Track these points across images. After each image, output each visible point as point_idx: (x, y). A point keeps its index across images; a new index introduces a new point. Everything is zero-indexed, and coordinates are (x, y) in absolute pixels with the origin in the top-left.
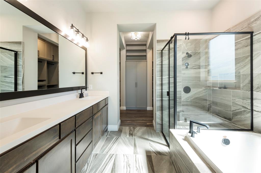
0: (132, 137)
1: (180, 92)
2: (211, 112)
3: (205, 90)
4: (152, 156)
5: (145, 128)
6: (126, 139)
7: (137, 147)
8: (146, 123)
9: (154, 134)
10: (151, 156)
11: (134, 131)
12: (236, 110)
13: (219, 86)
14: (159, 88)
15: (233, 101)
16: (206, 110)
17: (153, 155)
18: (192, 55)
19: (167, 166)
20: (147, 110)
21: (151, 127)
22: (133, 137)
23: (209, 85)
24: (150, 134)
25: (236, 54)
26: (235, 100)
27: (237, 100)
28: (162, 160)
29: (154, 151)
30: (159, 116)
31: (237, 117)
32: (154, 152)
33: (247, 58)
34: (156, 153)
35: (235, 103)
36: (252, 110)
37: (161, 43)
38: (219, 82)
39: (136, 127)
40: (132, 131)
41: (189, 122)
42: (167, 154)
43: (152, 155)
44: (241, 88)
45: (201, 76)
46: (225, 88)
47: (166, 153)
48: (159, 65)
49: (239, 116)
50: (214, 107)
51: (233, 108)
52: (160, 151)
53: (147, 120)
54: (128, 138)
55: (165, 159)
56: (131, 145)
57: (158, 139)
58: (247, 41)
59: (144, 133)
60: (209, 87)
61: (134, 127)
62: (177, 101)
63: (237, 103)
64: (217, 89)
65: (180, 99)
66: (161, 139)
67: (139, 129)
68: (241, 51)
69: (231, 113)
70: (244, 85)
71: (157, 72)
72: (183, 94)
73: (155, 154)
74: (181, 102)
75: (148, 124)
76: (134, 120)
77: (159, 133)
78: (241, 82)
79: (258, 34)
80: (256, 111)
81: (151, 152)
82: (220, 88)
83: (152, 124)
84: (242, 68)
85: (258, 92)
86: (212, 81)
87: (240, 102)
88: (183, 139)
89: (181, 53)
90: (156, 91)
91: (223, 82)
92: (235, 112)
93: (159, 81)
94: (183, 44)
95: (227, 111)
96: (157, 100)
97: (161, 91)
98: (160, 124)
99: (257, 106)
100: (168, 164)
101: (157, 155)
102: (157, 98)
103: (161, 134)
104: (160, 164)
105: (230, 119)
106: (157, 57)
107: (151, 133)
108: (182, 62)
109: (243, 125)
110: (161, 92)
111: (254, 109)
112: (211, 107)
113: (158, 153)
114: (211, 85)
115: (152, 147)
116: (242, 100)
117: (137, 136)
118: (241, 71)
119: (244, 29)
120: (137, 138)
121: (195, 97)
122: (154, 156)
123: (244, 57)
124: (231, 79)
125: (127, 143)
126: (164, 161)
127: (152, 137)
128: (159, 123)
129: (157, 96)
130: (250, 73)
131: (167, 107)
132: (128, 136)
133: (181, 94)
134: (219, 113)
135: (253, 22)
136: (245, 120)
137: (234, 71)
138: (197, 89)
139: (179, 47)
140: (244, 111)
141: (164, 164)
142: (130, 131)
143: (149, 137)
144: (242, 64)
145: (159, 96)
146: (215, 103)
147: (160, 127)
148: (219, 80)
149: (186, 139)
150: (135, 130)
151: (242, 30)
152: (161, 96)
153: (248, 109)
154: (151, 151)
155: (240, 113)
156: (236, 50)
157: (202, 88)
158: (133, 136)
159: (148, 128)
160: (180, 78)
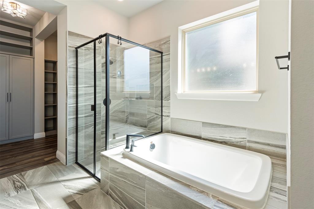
0: (24, 191)
1: (100, 105)
2: (128, 123)
3: (123, 101)
4: (76, 201)
5: (45, 167)
6: (12, 200)
7: (44, 200)
8: (43, 159)
9: (64, 171)
10: (74, 201)
11: (23, 180)
12: (150, 118)
13: (136, 97)
14: (72, 102)
15: (148, 110)
16: (124, 122)
17: (77, 198)
18: (113, 61)
19: (101, 200)
20: (34, 139)
21: (55, 162)
22: (27, 189)
23: (127, 97)
24: (58, 172)
25: (150, 68)
26: (150, 109)
27: (151, 108)
28: (92, 196)
29: (75, 192)
30: (72, 142)
31: (151, 123)
32: (77, 193)
33: (158, 73)
34: (80, 193)
35: (150, 111)
36: (162, 115)
37: (75, 37)
38: (136, 93)
39: (24, 172)
40: (19, 182)
41: (126, 136)
42: (94, 187)
43: (75, 198)
44: (154, 98)
45: (117, 86)
46: (141, 98)
47: (94, 185)
48: (72, 69)
49: (152, 123)
50: (131, 118)
51: (148, 116)
52: (85, 188)
53: (42, 154)
54: (15, 197)
55: (96, 194)
56: (30, 203)
57: (74, 173)
58: (158, 58)
59: (46, 176)
60: (127, 98)
61: (21, 174)
62: (96, 116)
63: (151, 111)
64: (134, 99)
65: (99, 114)
66: (80, 173)
67: (34, 173)
68: (154, 66)
69: (146, 121)
70: (157, 95)
71: (70, 77)
72: (103, 107)
73: (79, 195)
74: (101, 117)
75: (46, 159)
76: (14, 162)
77: (71, 165)
78: (154, 93)
79: (166, 55)
80: (164, 116)
81: (73, 196)
82: (137, 98)
83: (54, 157)
84: (155, 81)
85: (165, 100)
86: (130, 92)
87: (153, 110)
88: (122, 158)
89: (101, 57)
90: (68, 106)
91: (139, 93)
92: (150, 119)
93: (72, 91)
94: (102, 47)
95: (143, 120)
96: (69, 119)
97: (75, 105)
98: (74, 153)
99: (165, 112)
100: (102, 197)
101: (82, 195)
102: (69, 115)
103: (76, 166)
104: (92, 203)
105: (145, 127)
106: (69, 55)
107: (60, 171)
108: (101, 69)
109: (156, 129)
110: (75, 107)
111: (163, 114)
112: (128, 118)
113: (83, 192)
114: (128, 96)
115: (69, 188)
116: (155, 108)
117: (34, 185)
118: (154, 83)
119: (156, 48)
120: (37, 188)
121: (114, 109)
122: (79, 198)
123: (156, 72)
124: (146, 90)
125: (18, 205)
126: (96, 197)
127: (64, 175)
128: (72, 152)
129: (69, 112)
130: (161, 86)
131: (83, 126)
132: (14, 193)
133: (101, 107)
134: (136, 123)
135: (162, 44)
136: (156, 125)
137: (149, 83)
138: (117, 100)
139: (98, 49)
140: (157, 117)
141: (97, 200)
142: (14, 184)
143: (60, 178)
144: (155, 77)
145: (72, 113)
146: (132, 114)
147: (72, 157)
148: (136, 91)
149: (125, 156)
150: (25, 177)
151: (155, 48)
152: (75, 113)
153: (159, 115)
154: (72, 194)
155: (154, 119)
156: (150, 64)
157: (121, 99)
158: (25, 189)
159: (51, 165)
160: (99, 87)
